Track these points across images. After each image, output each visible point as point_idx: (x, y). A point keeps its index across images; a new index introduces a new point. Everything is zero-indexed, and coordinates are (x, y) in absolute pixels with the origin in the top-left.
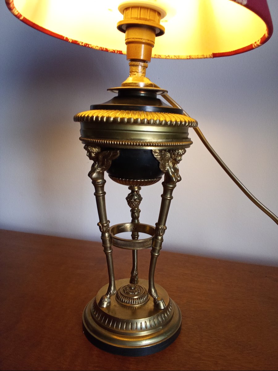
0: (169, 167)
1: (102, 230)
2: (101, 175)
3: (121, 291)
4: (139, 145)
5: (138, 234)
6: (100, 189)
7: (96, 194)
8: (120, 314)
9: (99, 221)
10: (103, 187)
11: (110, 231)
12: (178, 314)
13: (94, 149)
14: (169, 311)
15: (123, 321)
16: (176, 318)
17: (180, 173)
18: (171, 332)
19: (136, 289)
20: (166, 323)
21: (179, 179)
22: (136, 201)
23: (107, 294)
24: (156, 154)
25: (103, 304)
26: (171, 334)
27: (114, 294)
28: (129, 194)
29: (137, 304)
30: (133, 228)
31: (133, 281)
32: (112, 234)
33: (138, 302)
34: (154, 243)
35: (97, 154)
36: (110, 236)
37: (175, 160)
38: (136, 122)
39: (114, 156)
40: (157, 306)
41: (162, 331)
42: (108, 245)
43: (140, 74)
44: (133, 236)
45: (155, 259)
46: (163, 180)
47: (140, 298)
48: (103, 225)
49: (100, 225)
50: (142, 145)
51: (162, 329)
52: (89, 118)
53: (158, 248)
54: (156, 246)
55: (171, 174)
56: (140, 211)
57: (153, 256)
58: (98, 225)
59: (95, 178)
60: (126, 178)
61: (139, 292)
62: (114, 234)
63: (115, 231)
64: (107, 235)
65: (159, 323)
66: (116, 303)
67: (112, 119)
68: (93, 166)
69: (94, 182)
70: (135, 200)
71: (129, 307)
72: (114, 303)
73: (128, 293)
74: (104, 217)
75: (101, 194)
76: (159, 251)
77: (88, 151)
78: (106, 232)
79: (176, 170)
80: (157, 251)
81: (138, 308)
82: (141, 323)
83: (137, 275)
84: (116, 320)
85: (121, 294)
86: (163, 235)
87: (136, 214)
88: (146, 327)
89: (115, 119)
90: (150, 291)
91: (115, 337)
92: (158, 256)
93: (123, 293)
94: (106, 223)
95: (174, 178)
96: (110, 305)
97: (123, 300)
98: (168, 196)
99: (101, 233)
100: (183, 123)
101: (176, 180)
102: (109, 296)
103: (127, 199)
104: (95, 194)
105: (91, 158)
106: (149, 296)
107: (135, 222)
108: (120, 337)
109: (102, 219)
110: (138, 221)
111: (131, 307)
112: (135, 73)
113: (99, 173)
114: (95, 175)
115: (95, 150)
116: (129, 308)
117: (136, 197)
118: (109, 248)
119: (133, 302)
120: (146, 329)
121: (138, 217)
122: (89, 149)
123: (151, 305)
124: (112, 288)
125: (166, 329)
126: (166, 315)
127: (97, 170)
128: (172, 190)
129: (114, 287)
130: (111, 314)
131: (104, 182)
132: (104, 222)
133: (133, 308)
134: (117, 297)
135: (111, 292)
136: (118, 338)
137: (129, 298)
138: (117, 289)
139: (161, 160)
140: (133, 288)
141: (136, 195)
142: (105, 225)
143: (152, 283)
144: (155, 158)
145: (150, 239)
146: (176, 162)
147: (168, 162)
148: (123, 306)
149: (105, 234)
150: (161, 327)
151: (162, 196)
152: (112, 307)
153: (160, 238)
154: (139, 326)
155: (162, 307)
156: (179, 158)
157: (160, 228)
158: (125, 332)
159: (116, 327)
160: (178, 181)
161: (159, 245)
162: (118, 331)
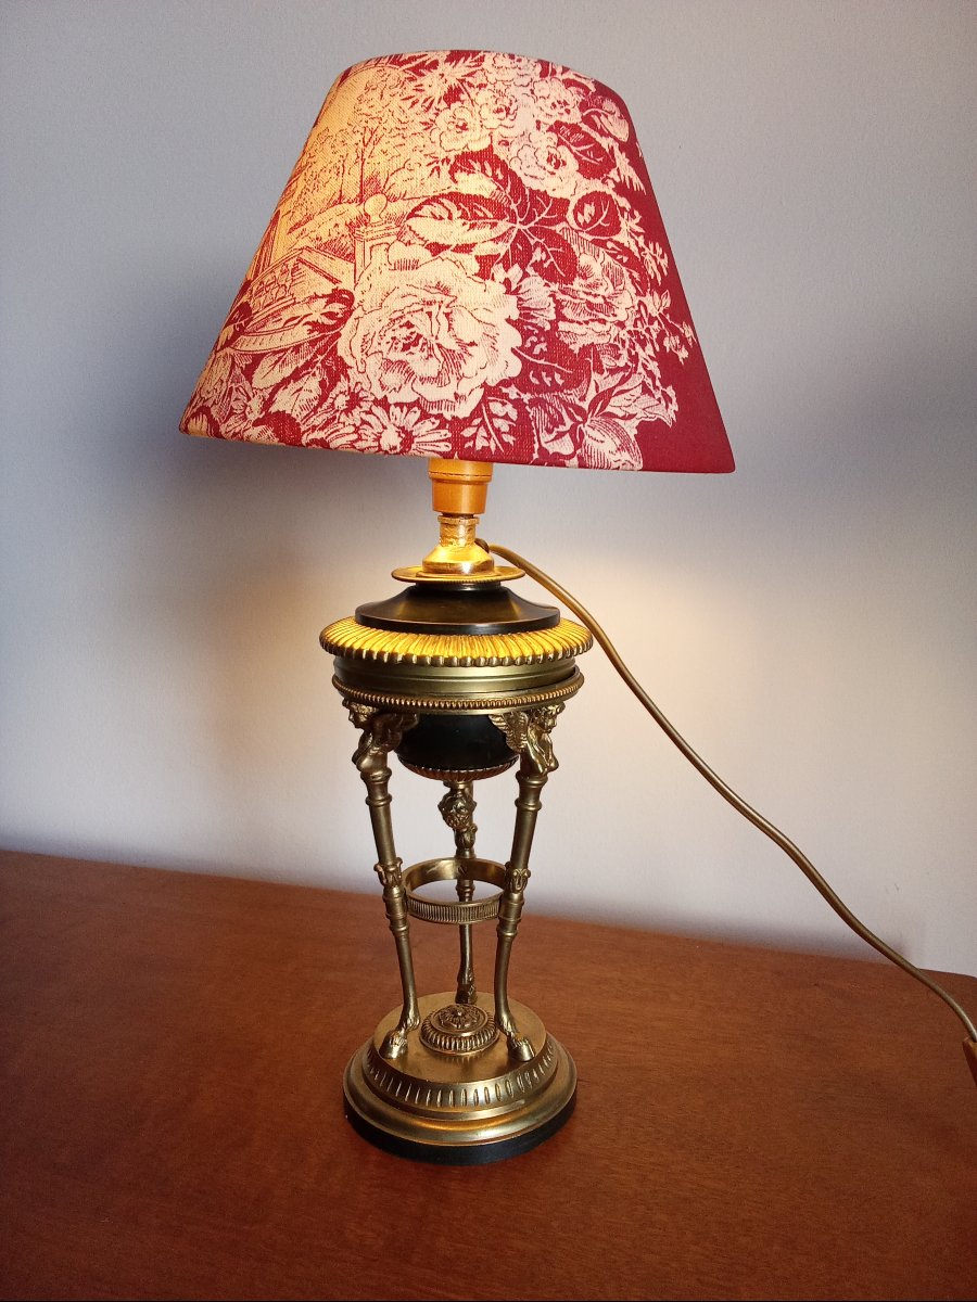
0: (529, 742)
1: (385, 881)
2: (381, 761)
3: (434, 1021)
4: (457, 707)
5: (471, 883)
6: (378, 790)
7: (370, 801)
8: (430, 1071)
9: (377, 861)
10: (384, 786)
11: (404, 882)
12: (567, 1075)
13: (364, 707)
14: (542, 1064)
15: (434, 1087)
16: (561, 1083)
17: (557, 751)
18: (545, 1114)
19: (467, 1016)
20: (535, 1093)
21: (552, 765)
22: (462, 814)
23: (399, 1028)
24: (498, 719)
25: (390, 1050)
26: (545, 1117)
27: (414, 1028)
28: (445, 797)
29: (469, 1049)
30: (460, 871)
31: (462, 997)
32: (408, 888)
33: (472, 1046)
34: (503, 906)
35: (371, 717)
36: (403, 894)
37: (542, 725)
38: (449, 663)
39: (407, 724)
40: (514, 1053)
41: (525, 1111)
42: (400, 914)
43: (462, 542)
44: (460, 889)
45: (506, 945)
46: (517, 767)
47: (475, 1037)
48: (386, 869)
49: (381, 870)
50: (463, 707)
51: (526, 1105)
52: (354, 652)
53: (512, 920)
54: (507, 914)
55: (533, 757)
56: (476, 830)
57: (501, 938)
58: (376, 869)
59: (367, 768)
60: (435, 768)
61: (473, 1023)
62: (413, 889)
63: (415, 879)
64: (396, 891)
65: (519, 1094)
66: (421, 1050)
67: (399, 659)
68: (363, 740)
69: (366, 776)
70: (458, 811)
71: (451, 1056)
72: (416, 1048)
73: (447, 1025)
74: (388, 852)
75: (382, 801)
76: (515, 926)
77: (352, 711)
78: (393, 885)
79: (546, 746)
80: (510, 928)
81: (471, 1058)
82: (476, 1091)
83: (471, 983)
84: (420, 1086)
85: (432, 1027)
86: (522, 889)
87: (467, 837)
88: (488, 1101)
89: (407, 658)
90: (498, 1019)
91: (419, 1123)
92: (513, 937)
93: (437, 1026)
94: (394, 865)
95: (540, 766)
96: (406, 1053)
97: (436, 1040)
98: (531, 804)
99: (383, 887)
100: (551, 656)
101: (543, 769)
102: (403, 1032)
103: (440, 807)
104: (367, 803)
105: (358, 724)
106: (499, 1031)
107: (464, 855)
108: (427, 1121)
109: (385, 858)
110: (472, 852)
111: (456, 1057)
112: (452, 540)
113: (375, 757)
114: (366, 762)
115: (367, 709)
116: (450, 1059)
117: (460, 804)
118: (400, 922)
119: (460, 1046)
120: (488, 1104)
121: (472, 843)
122: (354, 707)
123: (501, 1052)
124: (411, 1013)
125: (534, 1107)
126: (535, 1075)
127: (372, 752)
128: (538, 791)
129: (416, 1010)
130: (408, 1073)
131: (388, 773)
132: (390, 863)
133: (460, 1060)
134: (424, 1034)
135: (409, 1022)
136: (424, 1125)
137: (450, 1036)
138: (424, 1017)
139: (509, 730)
140: (460, 1014)
141: (461, 798)
142: (392, 869)
143: (502, 1001)
144: (496, 727)
145: (493, 899)
146: (544, 729)
147: (526, 732)
148: (438, 1054)
149: (392, 891)
150: (523, 1102)
151: (517, 803)
152: (411, 1057)
153: (516, 896)
154: (471, 1096)
155: (527, 1057)
156: (550, 723)
157: (515, 874)
158: (441, 1111)
159: (419, 1101)
160: (552, 770)
161: (513, 912)
162: (423, 1108)
